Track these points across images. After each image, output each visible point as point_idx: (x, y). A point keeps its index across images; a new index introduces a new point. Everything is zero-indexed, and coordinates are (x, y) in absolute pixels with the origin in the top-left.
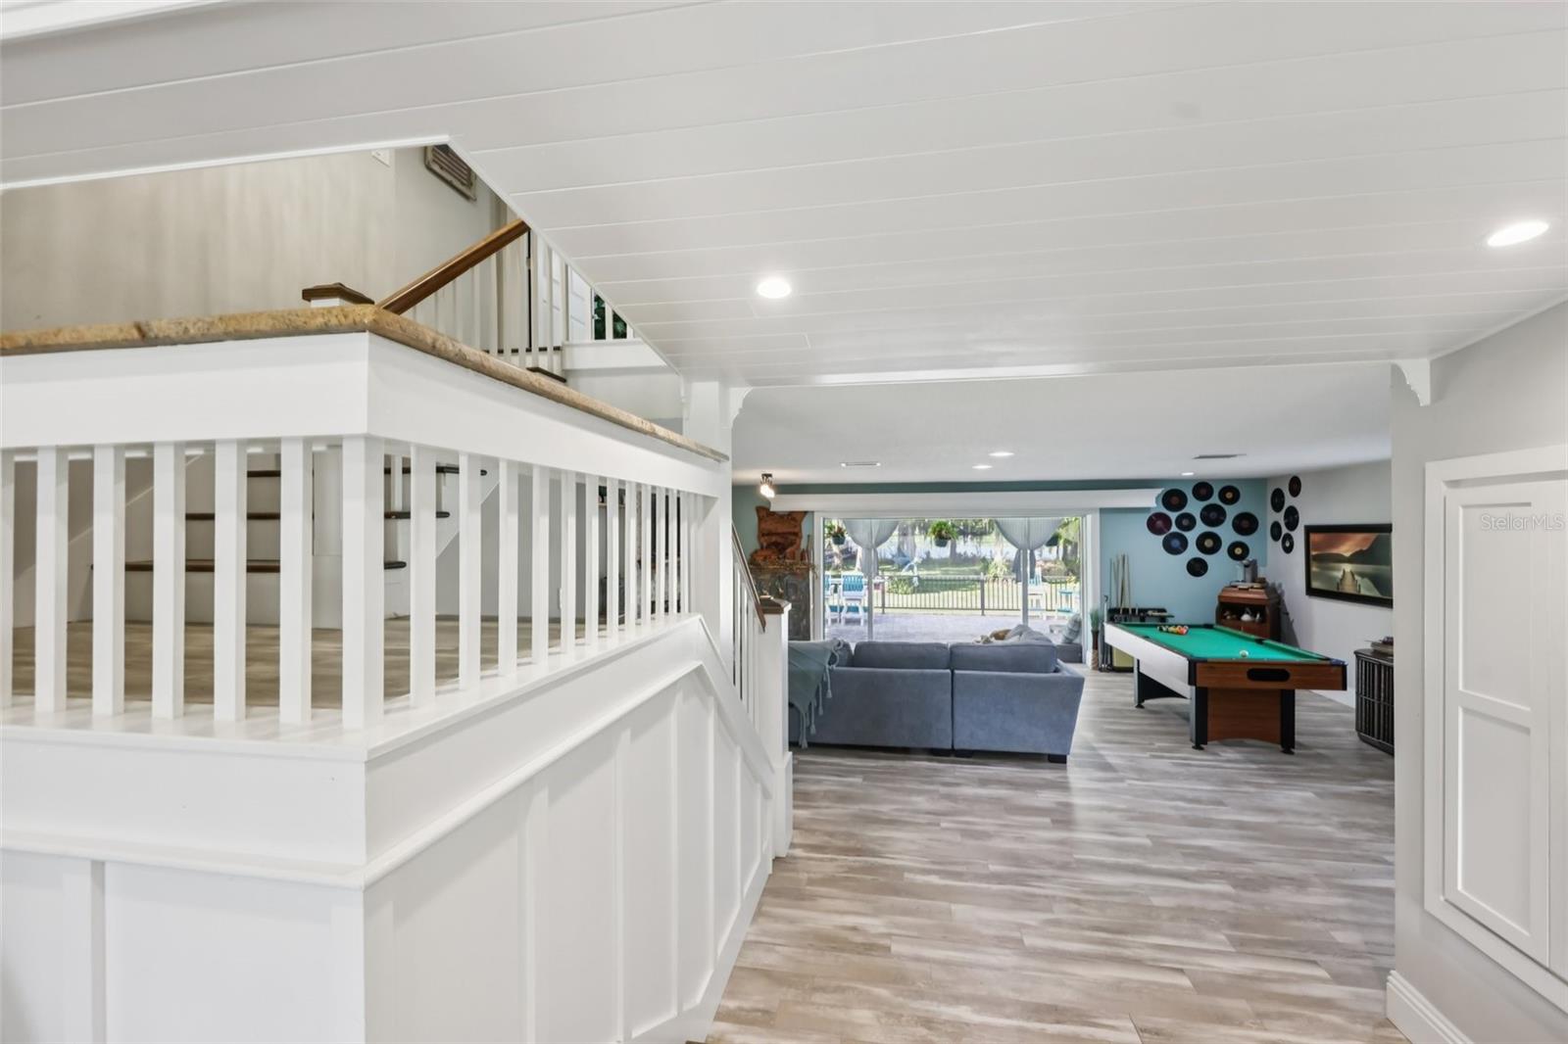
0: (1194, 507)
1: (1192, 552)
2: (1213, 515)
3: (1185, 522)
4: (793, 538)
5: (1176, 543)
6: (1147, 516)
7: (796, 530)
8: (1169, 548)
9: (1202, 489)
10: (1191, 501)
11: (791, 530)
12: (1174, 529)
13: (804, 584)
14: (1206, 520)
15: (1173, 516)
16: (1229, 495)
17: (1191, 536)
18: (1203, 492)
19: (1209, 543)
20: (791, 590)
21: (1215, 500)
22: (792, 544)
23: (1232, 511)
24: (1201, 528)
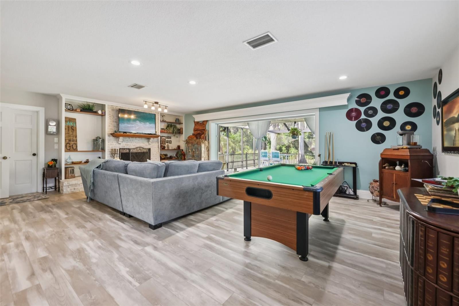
0: (376, 103)
1: (375, 129)
2: (390, 106)
3: (370, 112)
4: (204, 131)
5: (364, 125)
6: (346, 111)
7: (204, 128)
8: (359, 127)
9: (382, 92)
10: (374, 98)
11: (203, 129)
12: (363, 117)
13: (200, 148)
14: (384, 109)
15: (362, 109)
16: (402, 93)
17: (375, 121)
18: (382, 93)
19: (386, 124)
20: (196, 150)
21: (391, 97)
22: (203, 133)
23: (403, 103)
24: (381, 115)
